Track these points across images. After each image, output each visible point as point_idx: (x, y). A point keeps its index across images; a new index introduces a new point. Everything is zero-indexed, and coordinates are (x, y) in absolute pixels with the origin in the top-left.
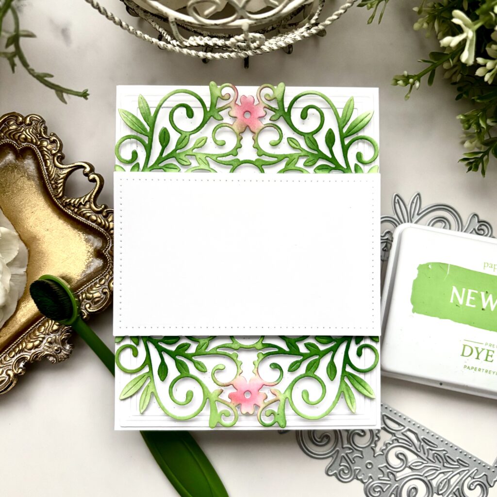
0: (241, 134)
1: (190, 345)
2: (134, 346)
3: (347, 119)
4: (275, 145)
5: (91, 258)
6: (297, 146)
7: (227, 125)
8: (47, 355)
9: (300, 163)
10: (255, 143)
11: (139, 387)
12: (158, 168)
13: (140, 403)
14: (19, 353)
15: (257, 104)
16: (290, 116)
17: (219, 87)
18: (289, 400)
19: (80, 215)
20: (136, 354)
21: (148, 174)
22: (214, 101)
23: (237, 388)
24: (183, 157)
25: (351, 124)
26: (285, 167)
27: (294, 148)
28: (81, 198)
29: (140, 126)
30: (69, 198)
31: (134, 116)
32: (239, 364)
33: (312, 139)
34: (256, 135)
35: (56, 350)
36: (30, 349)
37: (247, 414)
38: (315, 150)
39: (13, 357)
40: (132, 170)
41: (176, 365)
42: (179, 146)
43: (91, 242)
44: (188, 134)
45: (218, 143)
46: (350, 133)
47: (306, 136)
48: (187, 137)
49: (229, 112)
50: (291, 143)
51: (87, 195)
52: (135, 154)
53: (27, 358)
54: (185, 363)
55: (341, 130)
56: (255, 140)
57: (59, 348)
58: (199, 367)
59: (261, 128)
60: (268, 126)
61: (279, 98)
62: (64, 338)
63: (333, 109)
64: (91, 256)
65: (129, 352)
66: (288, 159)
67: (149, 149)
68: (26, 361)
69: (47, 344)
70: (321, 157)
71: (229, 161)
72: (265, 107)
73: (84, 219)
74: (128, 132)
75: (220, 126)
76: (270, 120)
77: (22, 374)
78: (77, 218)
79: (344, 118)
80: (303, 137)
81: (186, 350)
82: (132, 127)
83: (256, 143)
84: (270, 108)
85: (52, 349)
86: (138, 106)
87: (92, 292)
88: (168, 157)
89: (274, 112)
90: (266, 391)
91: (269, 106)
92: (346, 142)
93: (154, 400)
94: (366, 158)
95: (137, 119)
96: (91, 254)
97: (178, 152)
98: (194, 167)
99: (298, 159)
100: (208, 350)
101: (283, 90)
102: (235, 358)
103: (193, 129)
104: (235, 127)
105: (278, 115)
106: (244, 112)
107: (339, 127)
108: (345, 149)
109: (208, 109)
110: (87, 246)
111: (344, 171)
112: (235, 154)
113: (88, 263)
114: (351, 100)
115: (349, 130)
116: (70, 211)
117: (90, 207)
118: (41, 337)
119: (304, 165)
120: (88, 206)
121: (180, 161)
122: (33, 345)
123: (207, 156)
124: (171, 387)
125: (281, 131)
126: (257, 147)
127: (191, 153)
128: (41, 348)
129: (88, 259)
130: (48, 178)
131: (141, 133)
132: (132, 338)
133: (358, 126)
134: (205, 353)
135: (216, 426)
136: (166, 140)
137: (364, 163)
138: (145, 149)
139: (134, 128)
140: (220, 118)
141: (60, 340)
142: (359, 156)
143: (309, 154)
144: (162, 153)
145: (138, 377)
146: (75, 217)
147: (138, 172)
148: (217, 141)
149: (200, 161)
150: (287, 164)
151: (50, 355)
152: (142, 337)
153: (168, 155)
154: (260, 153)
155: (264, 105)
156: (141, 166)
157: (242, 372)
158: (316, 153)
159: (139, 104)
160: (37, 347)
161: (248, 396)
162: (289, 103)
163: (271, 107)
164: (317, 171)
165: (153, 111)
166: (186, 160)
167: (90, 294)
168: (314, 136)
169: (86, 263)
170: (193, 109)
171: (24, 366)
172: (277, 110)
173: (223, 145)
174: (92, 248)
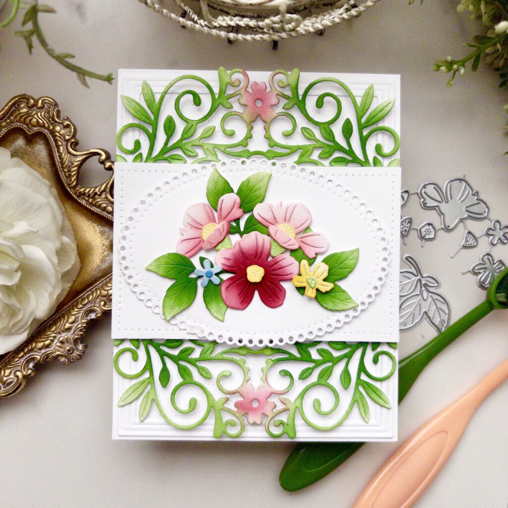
0: (251, 124)
1: (194, 349)
2: (134, 350)
3: (366, 108)
4: (287, 135)
5: (106, 251)
6: (312, 136)
7: (237, 114)
8: (58, 356)
9: (315, 156)
10: (266, 133)
11: (139, 394)
12: (162, 158)
13: (140, 410)
14: (29, 353)
15: (270, 92)
16: (305, 104)
17: (229, 72)
18: (299, 409)
19: (95, 205)
20: (135, 358)
21: (151, 165)
22: (224, 88)
23: (244, 396)
24: (189, 147)
25: (370, 114)
26: (299, 159)
27: (308, 139)
28: (96, 188)
29: (143, 113)
30: (82, 188)
31: (137, 103)
32: (246, 371)
33: (328, 130)
34: (268, 125)
35: (69, 350)
36: (40, 349)
37: (255, 424)
38: (331, 141)
39: (22, 357)
40: (135, 160)
41: (179, 370)
42: (185, 136)
43: (106, 235)
44: (194, 123)
45: (227, 133)
46: (369, 123)
47: (322, 125)
48: (194, 126)
49: (239, 100)
50: (305, 133)
51: (102, 185)
52: (138, 144)
53: (37, 358)
54: (188, 368)
55: (359, 121)
56: (267, 129)
57: (71, 348)
58: (204, 373)
59: (274, 117)
60: (281, 114)
61: (293, 84)
62: (76, 338)
63: (351, 97)
64: (106, 249)
65: (128, 356)
66: (301, 151)
67: (152, 138)
68: (36, 361)
69: (58, 344)
70: (337, 148)
71: (238, 152)
72: (278, 95)
73: (99, 210)
74: (131, 120)
75: (230, 114)
76: (283, 108)
77: (32, 375)
78: (92, 209)
79: (363, 107)
80: (318, 127)
81: (190, 354)
82: (135, 114)
83: (268, 133)
84: (283, 96)
85: (64, 349)
86: (141, 91)
87: (107, 288)
88: (174, 147)
89: (287, 99)
90: (274, 400)
91: (282, 94)
92: (365, 133)
93: (155, 407)
94: (387, 150)
95: (140, 106)
96: (107, 247)
97: (184, 142)
98: (201, 158)
99: (313, 150)
100: (213, 355)
101: (297, 76)
102: (242, 365)
103: (201, 118)
104: (245, 116)
105: (292, 103)
106: (255, 100)
107: (357, 116)
108: (363, 141)
109: (217, 96)
110: (102, 239)
111: (362, 164)
112: (245, 145)
113: (103, 257)
114: (371, 88)
115: (368, 121)
116: (84, 201)
117: (106, 198)
118: (51, 337)
119: (319, 157)
120: (103, 196)
121: (186, 151)
122: (44, 345)
123: (216, 146)
124: (174, 393)
125: (295, 121)
126: (268, 138)
127: (197, 143)
128: (52, 348)
129: (103, 253)
130: (60, 166)
131: (145, 122)
132: (131, 340)
133: (378, 115)
134: (209, 358)
135: (221, 437)
136: (171, 130)
137: (384, 156)
138: (149, 138)
139: (137, 116)
140: (229, 106)
141: (72, 340)
142: (378, 149)
143: (324, 146)
144: (166, 144)
145: (138, 383)
146: (90, 207)
147: (141, 163)
148: (226, 130)
149: (207, 152)
150: (301, 156)
151: (62, 356)
152: (143, 340)
153: (174, 145)
154: (272, 144)
155: (277, 92)
156: (145, 156)
157: (250, 379)
158: (332, 144)
159: (143, 89)
160: (48, 346)
161: (255, 405)
162: (304, 90)
163: (285, 95)
164: (333, 164)
165: (158, 97)
166: (193, 151)
167: (106, 290)
168: (330, 126)
169: (101, 258)
170: (200, 96)
171: (33, 367)
172: (290, 97)
173: (231, 135)
174: (108, 241)
